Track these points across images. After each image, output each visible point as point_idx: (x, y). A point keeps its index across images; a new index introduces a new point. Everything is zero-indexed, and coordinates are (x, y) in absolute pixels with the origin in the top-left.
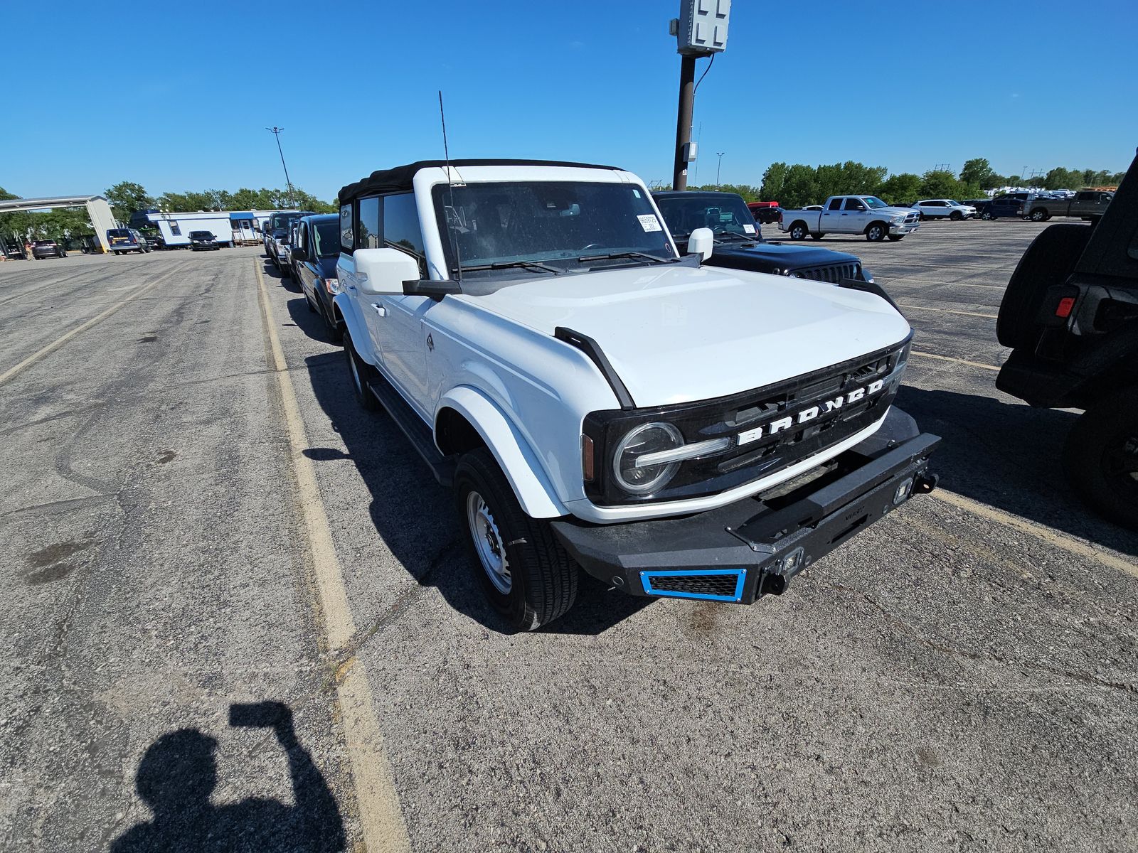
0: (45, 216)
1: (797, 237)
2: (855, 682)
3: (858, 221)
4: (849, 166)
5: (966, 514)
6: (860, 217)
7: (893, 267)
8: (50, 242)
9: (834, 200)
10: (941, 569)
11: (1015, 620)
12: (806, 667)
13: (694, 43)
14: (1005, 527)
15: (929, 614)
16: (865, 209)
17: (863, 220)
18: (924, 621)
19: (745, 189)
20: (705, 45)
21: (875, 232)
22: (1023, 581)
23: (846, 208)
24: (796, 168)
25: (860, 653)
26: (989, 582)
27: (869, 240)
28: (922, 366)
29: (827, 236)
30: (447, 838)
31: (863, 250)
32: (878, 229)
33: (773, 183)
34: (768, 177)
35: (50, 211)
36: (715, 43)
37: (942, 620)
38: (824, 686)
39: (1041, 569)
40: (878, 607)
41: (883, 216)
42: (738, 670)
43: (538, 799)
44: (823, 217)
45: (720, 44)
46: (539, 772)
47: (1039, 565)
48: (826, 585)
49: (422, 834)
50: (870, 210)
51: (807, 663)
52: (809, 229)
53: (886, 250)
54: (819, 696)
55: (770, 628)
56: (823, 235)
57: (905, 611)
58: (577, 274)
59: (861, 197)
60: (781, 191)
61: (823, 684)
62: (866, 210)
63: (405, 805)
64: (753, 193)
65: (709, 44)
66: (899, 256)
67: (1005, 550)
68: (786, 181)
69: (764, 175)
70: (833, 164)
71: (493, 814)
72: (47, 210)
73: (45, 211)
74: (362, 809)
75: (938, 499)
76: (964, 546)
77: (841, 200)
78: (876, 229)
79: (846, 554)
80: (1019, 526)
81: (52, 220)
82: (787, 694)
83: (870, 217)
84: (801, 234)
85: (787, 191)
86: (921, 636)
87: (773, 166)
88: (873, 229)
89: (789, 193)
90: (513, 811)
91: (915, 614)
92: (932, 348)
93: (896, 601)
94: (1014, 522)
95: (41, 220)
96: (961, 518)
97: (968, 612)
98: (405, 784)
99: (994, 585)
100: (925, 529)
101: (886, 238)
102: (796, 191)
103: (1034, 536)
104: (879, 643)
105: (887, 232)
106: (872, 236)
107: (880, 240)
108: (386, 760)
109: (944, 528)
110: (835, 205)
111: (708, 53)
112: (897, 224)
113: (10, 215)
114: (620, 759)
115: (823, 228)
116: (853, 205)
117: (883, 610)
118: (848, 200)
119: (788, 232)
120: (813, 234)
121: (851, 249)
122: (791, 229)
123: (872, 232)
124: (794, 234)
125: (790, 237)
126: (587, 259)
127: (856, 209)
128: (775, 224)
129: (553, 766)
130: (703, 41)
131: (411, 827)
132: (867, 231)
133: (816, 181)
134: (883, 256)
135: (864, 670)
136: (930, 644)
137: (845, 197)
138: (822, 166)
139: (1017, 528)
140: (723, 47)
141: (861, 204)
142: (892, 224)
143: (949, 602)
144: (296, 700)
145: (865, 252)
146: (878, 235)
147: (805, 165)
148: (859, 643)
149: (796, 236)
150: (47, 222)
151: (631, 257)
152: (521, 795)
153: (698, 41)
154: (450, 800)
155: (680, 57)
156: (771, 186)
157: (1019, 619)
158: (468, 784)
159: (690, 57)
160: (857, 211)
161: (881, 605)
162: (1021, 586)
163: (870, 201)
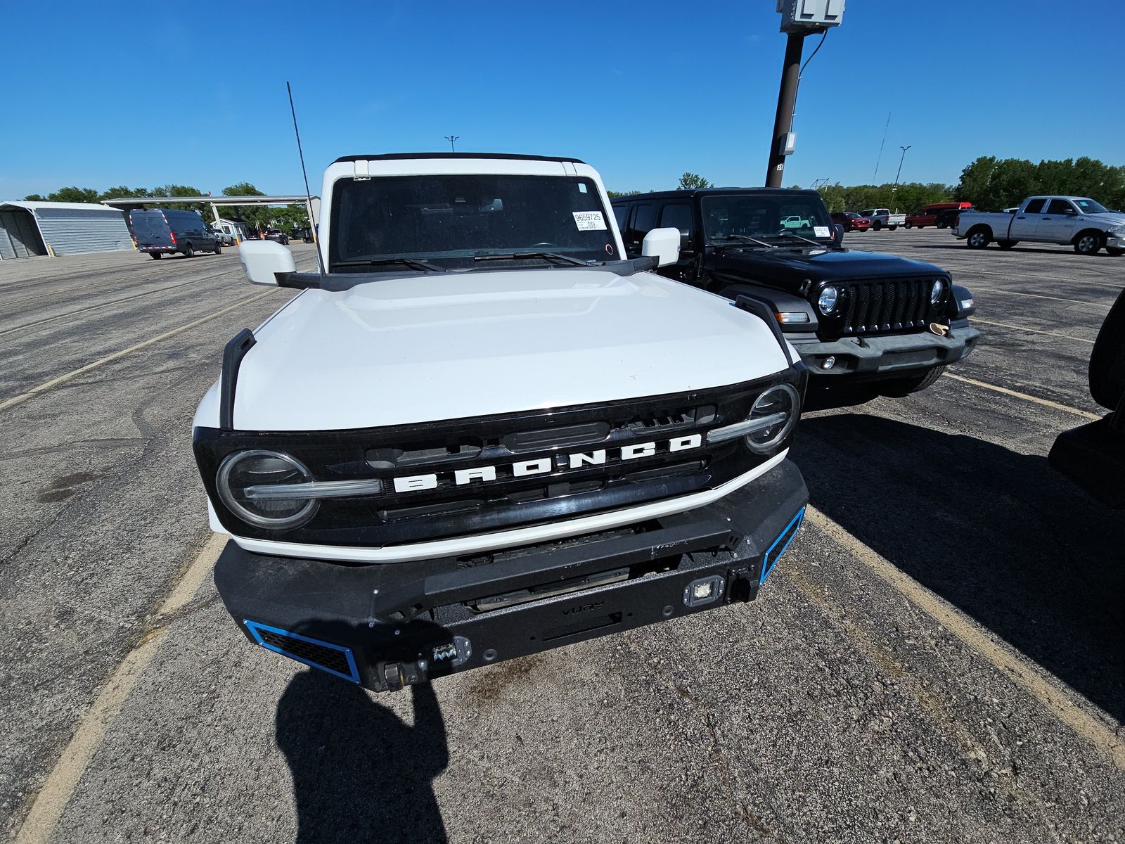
0: (281, 210)
1: (977, 244)
2: (598, 827)
3: (1065, 228)
4: (1083, 162)
5: (947, 637)
6: (1069, 222)
7: (1091, 287)
8: (278, 232)
9: (1033, 201)
10: (846, 708)
11: (903, 819)
12: (555, 785)
13: (798, 18)
14: (996, 671)
15: (777, 767)
16: (1075, 213)
17: (1069, 226)
18: (761, 775)
19: (937, 188)
20: (813, 19)
21: (1086, 242)
22: (964, 762)
23: (1049, 212)
24: (1010, 164)
25: (637, 790)
26: (906, 748)
27: (1078, 252)
28: (1039, 419)
29: (1019, 245)
30: (85, 825)
31: (1062, 264)
32: (1091, 240)
33: (975, 180)
34: (969, 174)
35: (286, 207)
36: (827, 17)
37: (788, 783)
38: (556, 818)
39: (1007, 751)
40: (713, 735)
41: (1101, 223)
42: (477, 760)
43: (174, 827)
44: (1016, 221)
45: (834, 17)
46: (198, 799)
47: (1009, 744)
48: (671, 684)
49: (73, 811)
50: (1083, 215)
51: (561, 781)
52: (995, 234)
53: (1094, 266)
54: (538, 829)
55: (555, 718)
56: (1015, 242)
57: (746, 752)
58: (456, 273)
59: (1071, 199)
60: (986, 190)
61: (557, 815)
62: (1077, 215)
63: (83, 780)
64: (947, 192)
65: (819, 18)
66: (1108, 275)
67: (970, 709)
68: (994, 178)
69: (964, 171)
70: (1062, 159)
71: (129, 823)
72: (284, 206)
73: (282, 207)
74: (56, 769)
75: (916, 607)
76: (907, 685)
77: (1045, 200)
78: (1089, 239)
79: (726, 651)
80: (1020, 676)
81: (287, 214)
82: (505, 811)
83: (1080, 223)
84: (982, 241)
85: (994, 190)
86: (740, 795)
87: (978, 160)
88: (1085, 239)
89: (996, 193)
90: (146, 829)
91: (756, 761)
92: (1073, 398)
93: (745, 734)
94: (1016, 668)
95: (279, 214)
96: (933, 642)
97: (837, 783)
98: (98, 762)
99: (911, 754)
100: (864, 643)
101: (1103, 250)
102: (1005, 190)
103: (1034, 697)
104: (673, 784)
105: (1104, 244)
106: (1083, 247)
107: (1093, 252)
108: (103, 734)
109: (895, 649)
110: (1035, 207)
111: (821, 29)
112: (1118, 235)
113: (258, 207)
114: (273, 819)
115: (1014, 233)
116: (1060, 208)
117: (716, 741)
118: (1054, 201)
119: (964, 238)
120: (999, 241)
121: (1045, 262)
122: (969, 235)
123: (1083, 242)
124: (972, 241)
125: (966, 245)
126: (484, 258)
127: (1064, 213)
128: (949, 229)
129: (212, 800)
130: (810, 16)
131: (71, 802)
132: (1075, 241)
133: (1037, 179)
134: (1087, 272)
135: (623, 815)
136: (745, 809)
137: (1049, 198)
138: (1046, 162)
139: (1014, 678)
140: (837, 20)
141: (1071, 206)
142: (1111, 235)
143: (820, 758)
144: (99, 652)
145: (1065, 267)
146: (1091, 247)
147: (1022, 159)
148: (647, 775)
149: (975, 243)
150: (283, 216)
151: (545, 258)
152: (165, 817)
153: (803, 15)
154: (113, 794)
155: (785, 36)
156: (972, 184)
157: (912, 819)
158: (137, 785)
159: (797, 34)
160: (1065, 216)
161: (719, 732)
162: (954, 769)
163: (1084, 204)
